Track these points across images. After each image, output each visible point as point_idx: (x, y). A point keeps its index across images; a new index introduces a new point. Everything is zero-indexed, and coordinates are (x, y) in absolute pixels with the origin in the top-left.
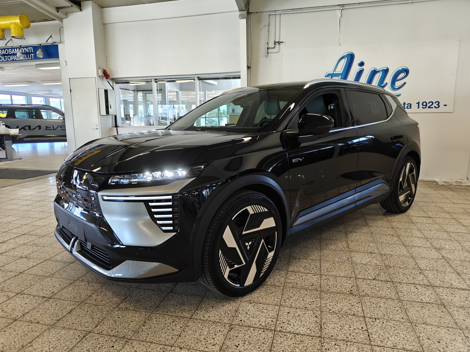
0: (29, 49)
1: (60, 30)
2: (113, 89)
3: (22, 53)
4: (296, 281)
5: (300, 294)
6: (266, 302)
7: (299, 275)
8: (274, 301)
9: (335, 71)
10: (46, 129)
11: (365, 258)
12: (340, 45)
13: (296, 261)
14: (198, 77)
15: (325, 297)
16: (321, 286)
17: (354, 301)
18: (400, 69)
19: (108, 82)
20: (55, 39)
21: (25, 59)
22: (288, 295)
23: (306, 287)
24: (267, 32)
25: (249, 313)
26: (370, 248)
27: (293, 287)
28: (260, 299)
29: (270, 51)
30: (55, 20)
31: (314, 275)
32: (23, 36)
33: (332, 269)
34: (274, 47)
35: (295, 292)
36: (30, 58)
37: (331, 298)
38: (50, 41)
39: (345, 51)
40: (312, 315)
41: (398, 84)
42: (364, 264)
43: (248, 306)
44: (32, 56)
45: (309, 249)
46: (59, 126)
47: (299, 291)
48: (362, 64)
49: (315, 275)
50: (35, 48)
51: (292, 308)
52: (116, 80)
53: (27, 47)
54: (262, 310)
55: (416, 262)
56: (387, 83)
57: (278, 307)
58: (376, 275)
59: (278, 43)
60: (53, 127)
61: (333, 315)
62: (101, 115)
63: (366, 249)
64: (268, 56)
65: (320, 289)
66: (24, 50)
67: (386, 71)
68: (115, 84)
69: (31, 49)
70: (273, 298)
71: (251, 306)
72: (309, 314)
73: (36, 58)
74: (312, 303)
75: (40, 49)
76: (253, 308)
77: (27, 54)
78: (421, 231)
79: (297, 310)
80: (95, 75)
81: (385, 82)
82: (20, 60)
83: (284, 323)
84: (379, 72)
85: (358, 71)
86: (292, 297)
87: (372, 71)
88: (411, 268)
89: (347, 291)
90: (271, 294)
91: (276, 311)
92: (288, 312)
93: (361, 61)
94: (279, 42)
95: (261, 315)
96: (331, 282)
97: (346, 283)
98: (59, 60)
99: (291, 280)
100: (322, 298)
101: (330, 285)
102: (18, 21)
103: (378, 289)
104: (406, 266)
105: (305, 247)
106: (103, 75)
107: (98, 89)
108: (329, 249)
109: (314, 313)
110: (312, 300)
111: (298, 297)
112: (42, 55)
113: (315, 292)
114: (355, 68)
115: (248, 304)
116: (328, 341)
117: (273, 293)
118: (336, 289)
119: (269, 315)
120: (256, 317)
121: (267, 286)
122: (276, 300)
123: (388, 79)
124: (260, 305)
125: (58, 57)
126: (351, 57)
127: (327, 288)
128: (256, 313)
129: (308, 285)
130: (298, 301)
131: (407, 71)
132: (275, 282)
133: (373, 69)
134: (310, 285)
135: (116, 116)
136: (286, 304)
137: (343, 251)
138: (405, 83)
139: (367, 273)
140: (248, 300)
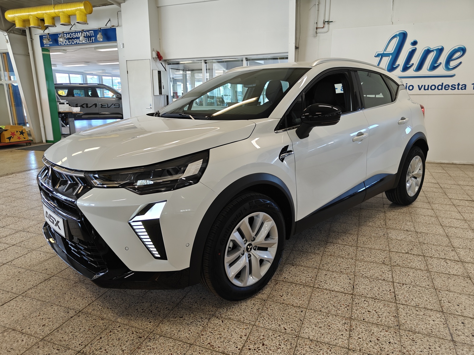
0: (90, 33)
1: (118, 13)
2: (166, 71)
3: (84, 37)
4: (334, 251)
5: (337, 261)
6: (306, 265)
7: (337, 246)
8: (313, 265)
9: (385, 51)
10: (101, 107)
11: (401, 235)
12: (392, 24)
13: (335, 234)
14: (246, 58)
15: (360, 264)
16: (357, 256)
17: (385, 269)
18: (457, 48)
19: (161, 63)
20: (114, 23)
21: (86, 42)
22: (326, 261)
23: (342, 256)
24: (316, 12)
25: (291, 273)
26: (407, 226)
27: (331, 255)
28: (302, 263)
29: (319, 30)
30: (113, 4)
31: (350, 246)
32: (87, 22)
33: (368, 243)
34: (323, 27)
35: (332, 259)
36: (91, 41)
37: (365, 266)
38: (109, 25)
39: (397, 29)
40: (347, 278)
41: (453, 64)
42: (399, 240)
43: (291, 267)
44: (92, 39)
45: (348, 225)
46: (113, 104)
47: (336, 259)
48: (415, 43)
49: (352, 247)
50: (96, 32)
51: (329, 271)
52: (168, 61)
53: (88, 31)
54: (303, 271)
55: (450, 241)
56: (441, 63)
57: (317, 269)
58: (409, 249)
59: (327, 23)
60: (108, 105)
61: (365, 279)
62: (155, 95)
63: (402, 227)
64: (316, 36)
65: (355, 258)
66: (85, 34)
67: (440, 51)
68: (167, 65)
69: (92, 32)
70: (313, 262)
71: (293, 268)
72: (344, 277)
73: (96, 41)
74: (347, 268)
75: (100, 33)
76: (295, 269)
77: (88, 37)
78: (461, 213)
79: (334, 273)
80: (150, 58)
81: (439, 62)
82: (82, 43)
83: (321, 282)
84: (433, 51)
85: (410, 50)
86: (330, 262)
87: (425, 50)
88: (444, 245)
89: (380, 261)
90: (311, 259)
91: (315, 273)
92: (325, 274)
93: (414, 40)
94: (328, 21)
95: (302, 275)
96: (365, 253)
97: (380, 254)
98: (116, 42)
99: (329, 250)
100: (356, 265)
101: (365, 256)
102: (83, 7)
103: (409, 261)
104: (439, 243)
105: (344, 223)
106: (157, 57)
107: (152, 70)
108: (367, 225)
109: (348, 276)
110: (348, 267)
111: (335, 263)
112: (102, 38)
113: (350, 260)
114: (407, 48)
115: (291, 266)
116: (359, 297)
117: (313, 259)
118: (371, 259)
119: (309, 275)
120: (298, 276)
121: (308, 253)
122: (315, 264)
123: (443, 59)
124: (301, 267)
125: (116, 40)
126: (404, 36)
127: (362, 257)
128: (297, 273)
129: (345, 254)
130: (334, 266)
131: (463, 50)
132: (316, 250)
133: (426, 48)
134: (347, 254)
135: (167, 96)
136: (324, 268)
137: (380, 227)
138: (461, 63)
139: (401, 247)
140: (291, 263)
